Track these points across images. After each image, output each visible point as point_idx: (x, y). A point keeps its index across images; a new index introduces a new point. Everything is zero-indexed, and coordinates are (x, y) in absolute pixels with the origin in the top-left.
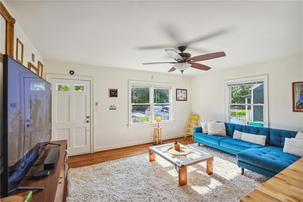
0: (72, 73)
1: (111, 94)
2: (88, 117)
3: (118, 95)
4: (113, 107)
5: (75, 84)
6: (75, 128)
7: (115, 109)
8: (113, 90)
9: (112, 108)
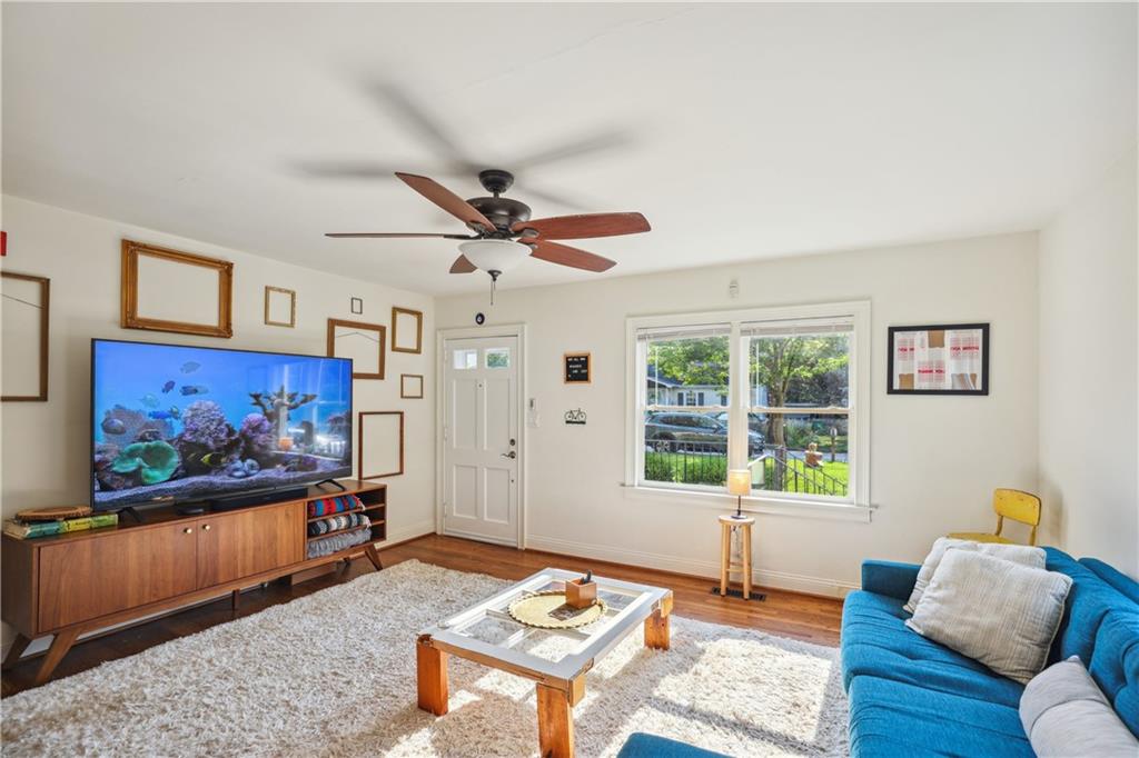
0: (481, 318)
1: (569, 371)
2: (513, 442)
3: (592, 375)
4: (575, 414)
5: (488, 347)
6: (488, 469)
7: (583, 423)
8: (579, 358)
9: (575, 420)
